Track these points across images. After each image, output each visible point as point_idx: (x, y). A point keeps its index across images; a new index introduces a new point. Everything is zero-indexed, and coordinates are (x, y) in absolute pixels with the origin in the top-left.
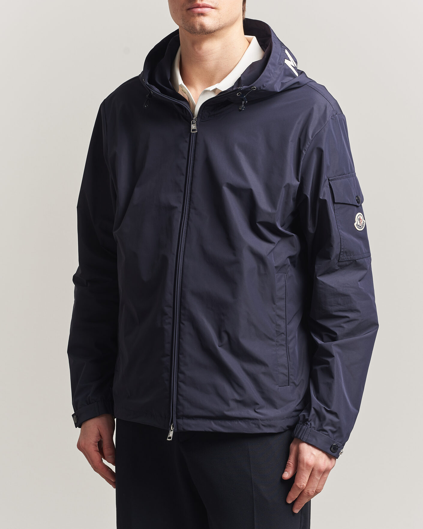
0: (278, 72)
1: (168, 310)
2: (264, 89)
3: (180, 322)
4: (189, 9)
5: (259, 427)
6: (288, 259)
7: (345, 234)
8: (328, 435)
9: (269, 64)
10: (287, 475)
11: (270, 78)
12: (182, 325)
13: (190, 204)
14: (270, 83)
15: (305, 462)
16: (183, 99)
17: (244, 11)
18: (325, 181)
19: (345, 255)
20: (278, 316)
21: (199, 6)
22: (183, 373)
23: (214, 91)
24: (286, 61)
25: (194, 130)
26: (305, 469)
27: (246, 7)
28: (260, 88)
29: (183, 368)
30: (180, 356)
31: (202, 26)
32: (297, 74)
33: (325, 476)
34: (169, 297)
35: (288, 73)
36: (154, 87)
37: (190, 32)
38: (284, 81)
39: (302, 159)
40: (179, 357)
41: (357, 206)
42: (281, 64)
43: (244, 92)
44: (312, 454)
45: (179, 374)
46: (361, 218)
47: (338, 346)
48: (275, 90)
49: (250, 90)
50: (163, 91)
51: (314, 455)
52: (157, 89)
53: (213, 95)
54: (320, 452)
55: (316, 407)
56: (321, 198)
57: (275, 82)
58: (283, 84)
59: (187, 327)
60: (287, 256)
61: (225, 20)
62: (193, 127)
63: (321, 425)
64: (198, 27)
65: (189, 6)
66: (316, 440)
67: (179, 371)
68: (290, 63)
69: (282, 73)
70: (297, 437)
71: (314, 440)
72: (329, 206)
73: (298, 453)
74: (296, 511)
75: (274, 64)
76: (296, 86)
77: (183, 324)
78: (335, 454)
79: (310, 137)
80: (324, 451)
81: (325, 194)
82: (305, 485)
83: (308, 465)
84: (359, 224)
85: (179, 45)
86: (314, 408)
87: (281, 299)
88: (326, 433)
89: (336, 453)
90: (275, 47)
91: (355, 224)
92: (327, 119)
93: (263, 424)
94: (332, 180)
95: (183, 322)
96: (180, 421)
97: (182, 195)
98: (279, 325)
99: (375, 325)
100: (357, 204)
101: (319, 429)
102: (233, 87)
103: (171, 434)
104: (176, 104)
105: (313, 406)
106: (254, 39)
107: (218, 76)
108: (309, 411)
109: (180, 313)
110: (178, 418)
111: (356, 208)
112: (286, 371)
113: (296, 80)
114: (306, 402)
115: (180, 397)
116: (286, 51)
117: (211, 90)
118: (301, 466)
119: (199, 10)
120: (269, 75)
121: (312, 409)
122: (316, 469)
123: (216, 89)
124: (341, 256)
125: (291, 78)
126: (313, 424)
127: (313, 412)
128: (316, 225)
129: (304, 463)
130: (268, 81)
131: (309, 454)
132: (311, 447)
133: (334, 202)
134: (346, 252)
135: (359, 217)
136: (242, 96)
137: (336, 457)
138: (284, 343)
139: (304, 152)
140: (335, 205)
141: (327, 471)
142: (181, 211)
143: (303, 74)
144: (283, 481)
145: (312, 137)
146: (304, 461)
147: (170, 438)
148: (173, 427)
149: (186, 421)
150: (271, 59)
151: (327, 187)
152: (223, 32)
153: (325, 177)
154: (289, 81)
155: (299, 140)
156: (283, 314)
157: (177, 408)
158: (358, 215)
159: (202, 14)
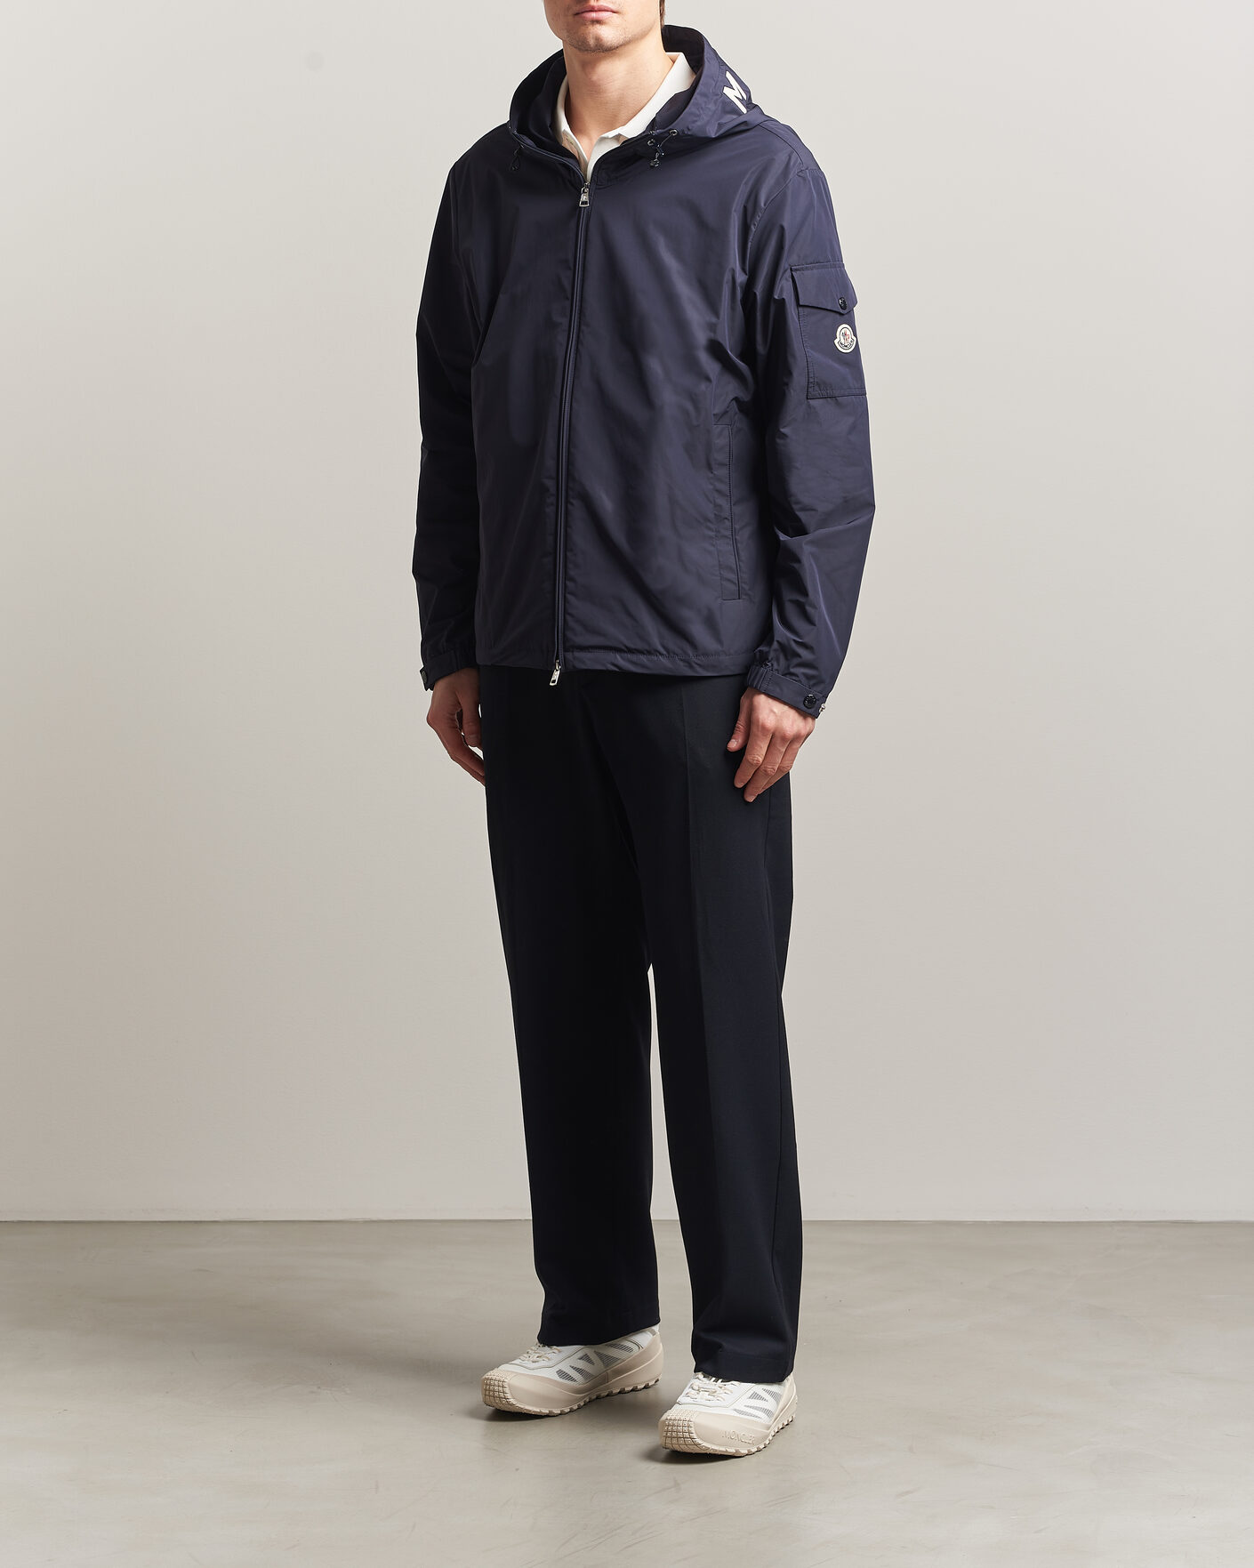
0: (712, 106)
1: (550, 484)
2: (689, 133)
3: (567, 502)
4: (577, 14)
5: (691, 667)
6: (734, 402)
7: (816, 356)
8: (800, 681)
9: (696, 95)
10: (734, 745)
11: (699, 116)
12: (569, 506)
13: (580, 318)
14: (699, 123)
15: (760, 723)
16: (571, 156)
17: (662, 14)
18: (785, 271)
19: (816, 388)
20: (719, 491)
21: (593, 10)
22: (572, 579)
23: (618, 137)
24: (727, 91)
25: (584, 203)
26: (760, 734)
27: (666, 9)
28: (683, 131)
29: (572, 573)
30: (568, 554)
31: (598, 39)
32: (744, 110)
33: (794, 747)
34: (550, 463)
35: (729, 108)
36: (525, 137)
37: (580, 50)
38: (723, 121)
39: (751, 238)
40: (566, 557)
41: (841, 314)
42: (717, 95)
43: (658, 138)
44: (772, 711)
45: (567, 582)
46: (848, 333)
47: (812, 542)
48: (709, 135)
49: (667, 135)
50: (539, 144)
51: (774, 713)
52: (529, 142)
53: (615, 145)
54: (786, 708)
55: (780, 640)
56: (776, 297)
57: (708, 122)
58: (720, 125)
59: (578, 511)
60: (731, 397)
61: (633, 30)
62: (584, 198)
63: (788, 667)
64: (592, 42)
65: (577, 8)
66: (781, 689)
67: (567, 577)
68: (733, 94)
69: (720, 108)
70: (751, 686)
71: (778, 690)
72: (789, 311)
73: (752, 710)
74: (751, 799)
75: (704, 95)
76: (742, 129)
77: (572, 504)
78: (810, 711)
79: (762, 205)
80: (792, 706)
81: (784, 289)
82: (761, 759)
83: (764, 728)
84: (843, 341)
85: (564, 73)
86: (778, 641)
87: (722, 465)
88: (797, 679)
89: (813, 710)
90: (709, 67)
91: (836, 341)
92: (791, 176)
93: (699, 662)
94: (796, 270)
95: (572, 500)
96: (569, 656)
97: (568, 303)
98: (720, 506)
99: (870, 506)
100: (841, 311)
101: (786, 672)
102: (644, 132)
103: (556, 676)
104: (560, 164)
105: (775, 639)
106: (681, 57)
107: (623, 116)
108: (770, 644)
109: (567, 486)
110: (566, 650)
111: (838, 316)
112: (733, 577)
113: (742, 119)
114: (766, 633)
115: (568, 618)
116: (728, 75)
117: (610, 136)
118: (754, 729)
119: (594, 15)
120: (698, 112)
121: (775, 643)
122: (777, 734)
123: (619, 135)
124: (810, 390)
125: (735, 117)
126: (775, 666)
127: (775, 645)
128: (769, 341)
129: (758, 726)
130: (694, 122)
131: (767, 711)
132: (770, 701)
133: (798, 305)
134: (818, 384)
135: (843, 331)
136: (655, 145)
137: (815, 716)
138: (728, 533)
139: (752, 227)
140: (800, 309)
141: (799, 739)
142: (567, 328)
143: (755, 110)
144: (727, 753)
145: (765, 205)
146: (758, 721)
147: (554, 681)
148: (559, 665)
149: (577, 654)
150: (700, 88)
151: (787, 280)
152: (630, 47)
153: (784, 265)
154: (730, 121)
155: (745, 207)
156: (724, 488)
157: (564, 635)
158: (843, 329)
159: (599, 22)
